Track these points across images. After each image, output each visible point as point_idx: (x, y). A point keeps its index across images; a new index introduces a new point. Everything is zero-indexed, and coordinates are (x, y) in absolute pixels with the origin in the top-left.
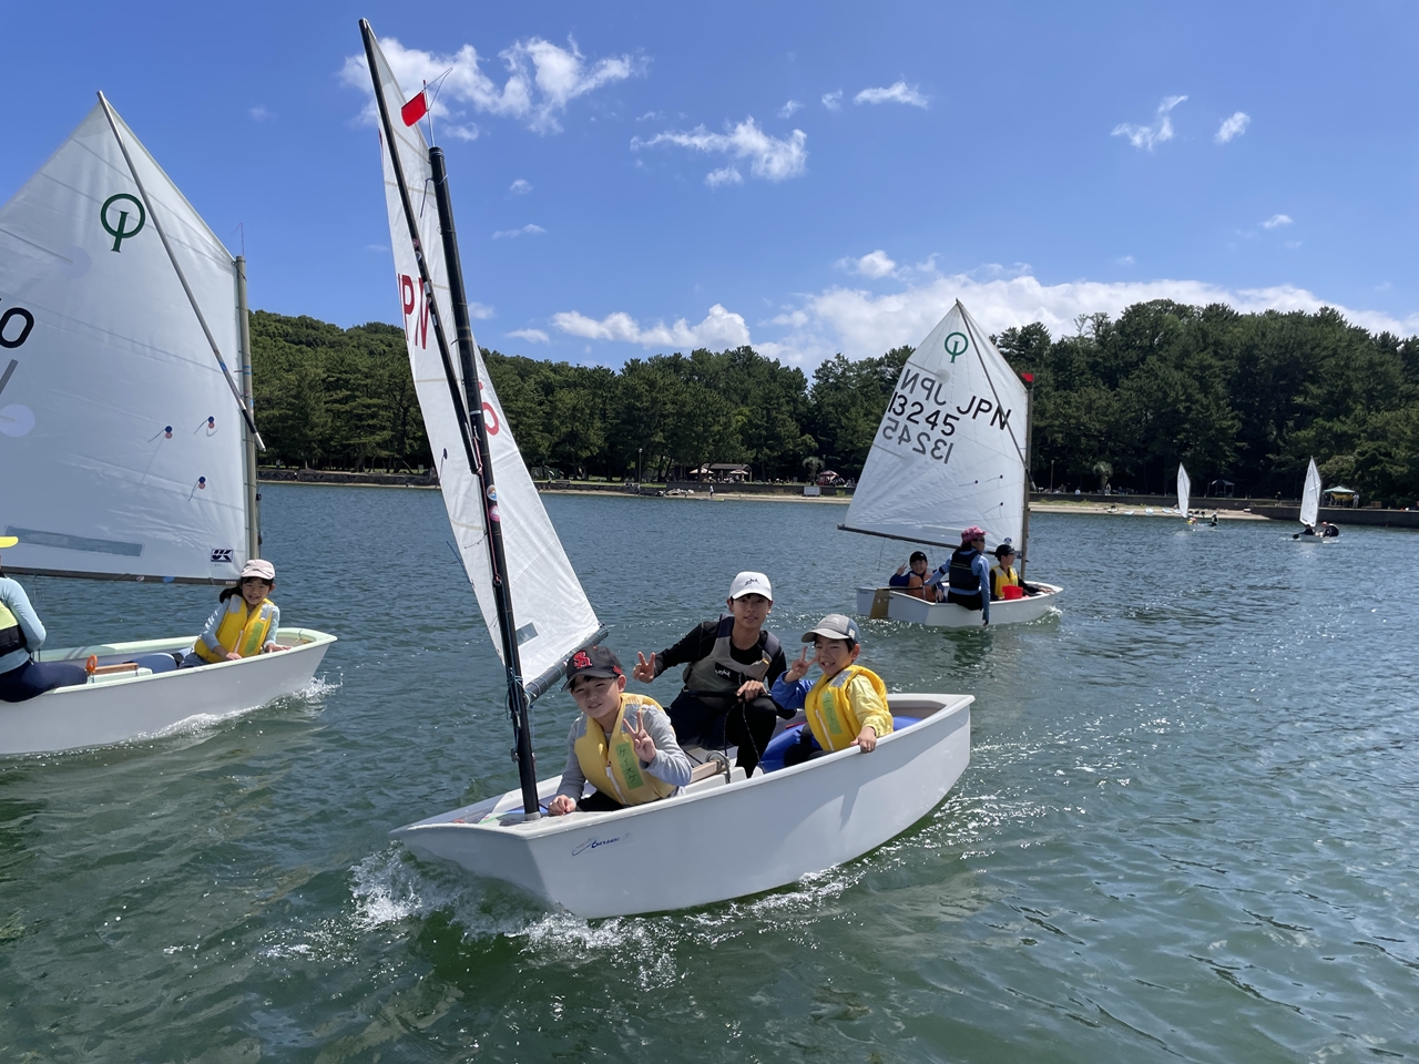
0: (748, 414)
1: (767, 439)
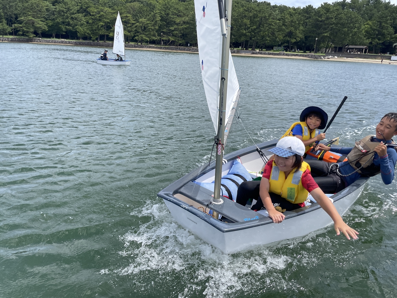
0: (371, 24)
1: (377, 35)
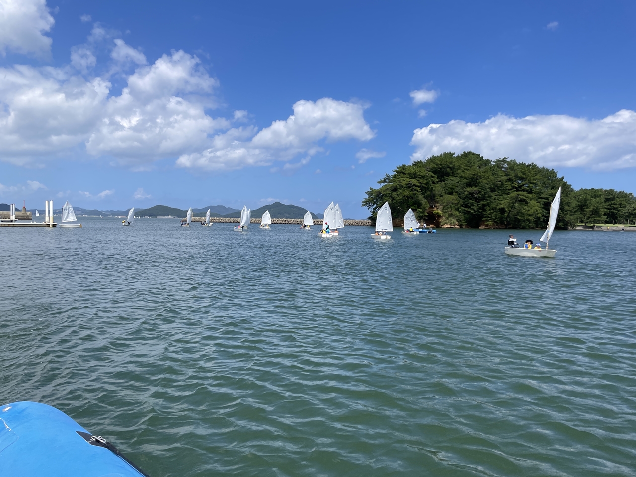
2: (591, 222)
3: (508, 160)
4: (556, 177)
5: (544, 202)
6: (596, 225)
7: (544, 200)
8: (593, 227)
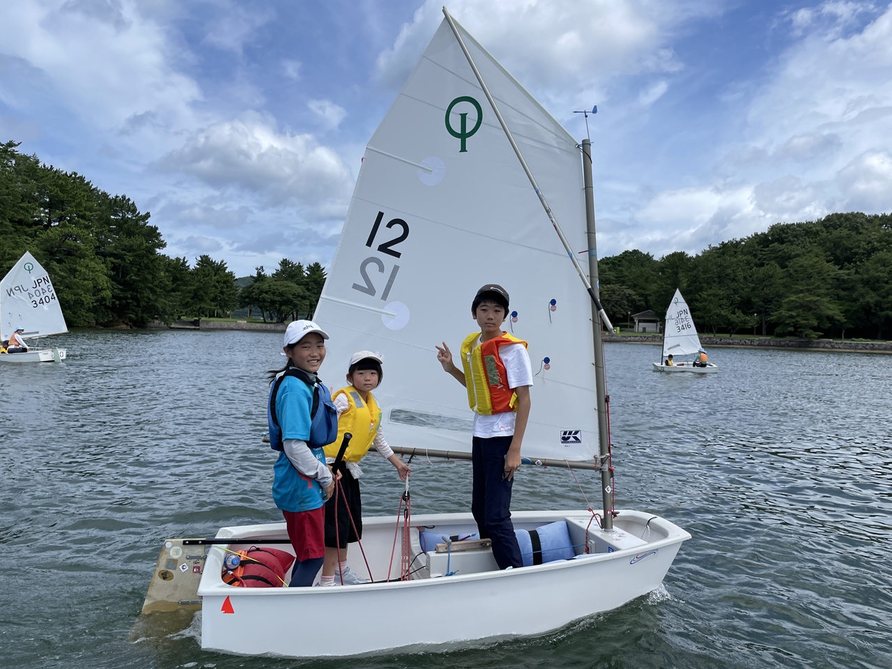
2: (192, 313)
3: (19, 150)
4: (135, 210)
5: (112, 263)
6: (203, 318)
7: (112, 259)
8: (196, 323)
